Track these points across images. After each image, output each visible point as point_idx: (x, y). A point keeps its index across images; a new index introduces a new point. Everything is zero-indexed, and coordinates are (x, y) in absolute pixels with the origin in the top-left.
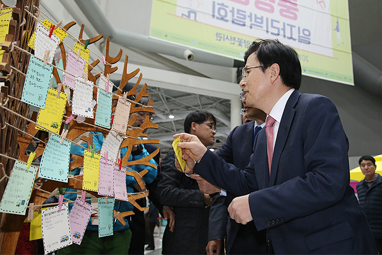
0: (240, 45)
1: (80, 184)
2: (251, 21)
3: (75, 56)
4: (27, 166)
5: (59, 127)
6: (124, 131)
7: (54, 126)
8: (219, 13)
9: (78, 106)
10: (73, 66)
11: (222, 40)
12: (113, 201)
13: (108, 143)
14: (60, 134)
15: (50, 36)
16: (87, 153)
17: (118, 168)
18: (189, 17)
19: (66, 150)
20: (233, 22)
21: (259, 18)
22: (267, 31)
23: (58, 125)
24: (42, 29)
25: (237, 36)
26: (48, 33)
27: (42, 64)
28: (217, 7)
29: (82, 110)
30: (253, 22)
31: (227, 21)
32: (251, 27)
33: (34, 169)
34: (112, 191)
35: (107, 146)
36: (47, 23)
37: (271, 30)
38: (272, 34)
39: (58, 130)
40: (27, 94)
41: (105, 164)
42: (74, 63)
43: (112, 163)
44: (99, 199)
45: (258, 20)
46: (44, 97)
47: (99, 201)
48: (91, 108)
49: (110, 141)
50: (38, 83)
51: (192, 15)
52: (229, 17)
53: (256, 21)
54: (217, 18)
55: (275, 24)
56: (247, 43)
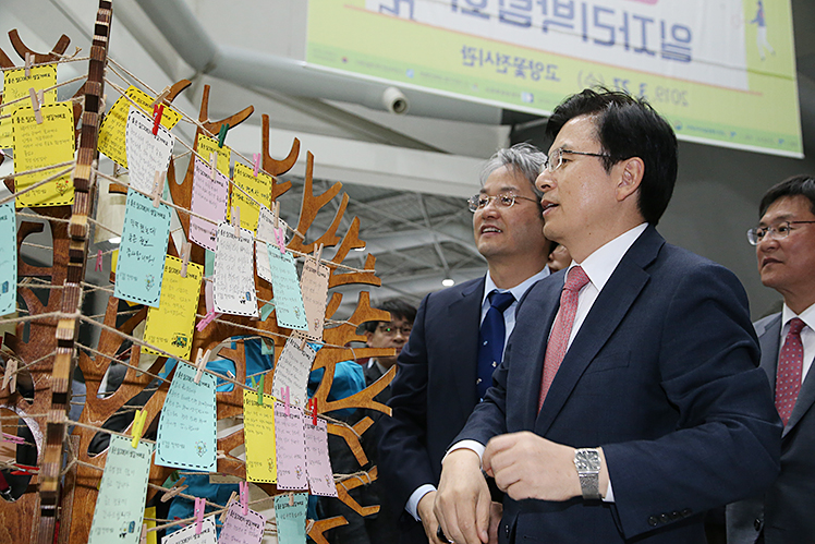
0: (520, 73)
1: (241, 470)
2: (545, 12)
3: (207, 171)
4: (133, 443)
5: (189, 344)
6: (317, 334)
7: (179, 343)
9: (224, 292)
10: (205, 195)
11: (477, 63)
12: (304, 498)
13: (287, 366)
14: (192, 359)
15: (155, 132)
16: (249, 396)
17: (310, 421)
18: (396, 11)
19: (208, 395)
20: (502, 18)
21: (564, 6)
22: (585, 37)
23: (186, 340)
24: (138, 117)
25: (513, 53)
26: (151, 126)
27: (149, 204)
29: (233, 299)
30: (550, 16)
31: (487, 16)
32: (545, 29)
33: (146, 448)
34: (304, 475)
35: (284, 371)
36: (135, 93)
37: (594, 32)
38: (598, 42)
39: (187, 350)
40: (124, 279)
41: (285, 415)
42: (206, 188)
43: (298, 413)
44: (276, 497)
45: (562, 11)
46: (157, 280)
47: (275, 504)
48: (251, 292)
49: (289, 360)
50: (145, 251)
51: (404, 7)
52: (492, 8)
53: (556, 14)
54: (464, 11)
55: (604, 18)
56: (536, 69)
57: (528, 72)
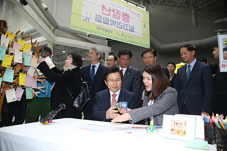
0: (106, 32)
1: (18, 83)
2: (111, 22)
8: (98, 19)
10: (16, 47)
11: (99, 29)
17: (33, 78)
18: (86, 20)
19: (12, 73)
20: (104, 23)
21: (114, 21)
22: (117, 27)
23: (9, 66)
25: (105, 28)
26: (6, 37)
28: (97, 17)
30: (112, 23)
31: (101, 22)
32: (111, 25)
34: (31, 85)
37: (119, 26)
38: (119, 28)
41: (28, 77)
45: (114, 22)
46: (4, 57)
48: (21, 60)
51: (87, 20)
52: (102, 21)
53: (113, 23)
54: (97, 21)
55: (120, 24)
56: (109, 31)
57: (108, 32)
